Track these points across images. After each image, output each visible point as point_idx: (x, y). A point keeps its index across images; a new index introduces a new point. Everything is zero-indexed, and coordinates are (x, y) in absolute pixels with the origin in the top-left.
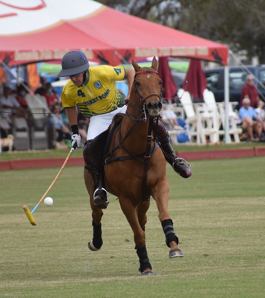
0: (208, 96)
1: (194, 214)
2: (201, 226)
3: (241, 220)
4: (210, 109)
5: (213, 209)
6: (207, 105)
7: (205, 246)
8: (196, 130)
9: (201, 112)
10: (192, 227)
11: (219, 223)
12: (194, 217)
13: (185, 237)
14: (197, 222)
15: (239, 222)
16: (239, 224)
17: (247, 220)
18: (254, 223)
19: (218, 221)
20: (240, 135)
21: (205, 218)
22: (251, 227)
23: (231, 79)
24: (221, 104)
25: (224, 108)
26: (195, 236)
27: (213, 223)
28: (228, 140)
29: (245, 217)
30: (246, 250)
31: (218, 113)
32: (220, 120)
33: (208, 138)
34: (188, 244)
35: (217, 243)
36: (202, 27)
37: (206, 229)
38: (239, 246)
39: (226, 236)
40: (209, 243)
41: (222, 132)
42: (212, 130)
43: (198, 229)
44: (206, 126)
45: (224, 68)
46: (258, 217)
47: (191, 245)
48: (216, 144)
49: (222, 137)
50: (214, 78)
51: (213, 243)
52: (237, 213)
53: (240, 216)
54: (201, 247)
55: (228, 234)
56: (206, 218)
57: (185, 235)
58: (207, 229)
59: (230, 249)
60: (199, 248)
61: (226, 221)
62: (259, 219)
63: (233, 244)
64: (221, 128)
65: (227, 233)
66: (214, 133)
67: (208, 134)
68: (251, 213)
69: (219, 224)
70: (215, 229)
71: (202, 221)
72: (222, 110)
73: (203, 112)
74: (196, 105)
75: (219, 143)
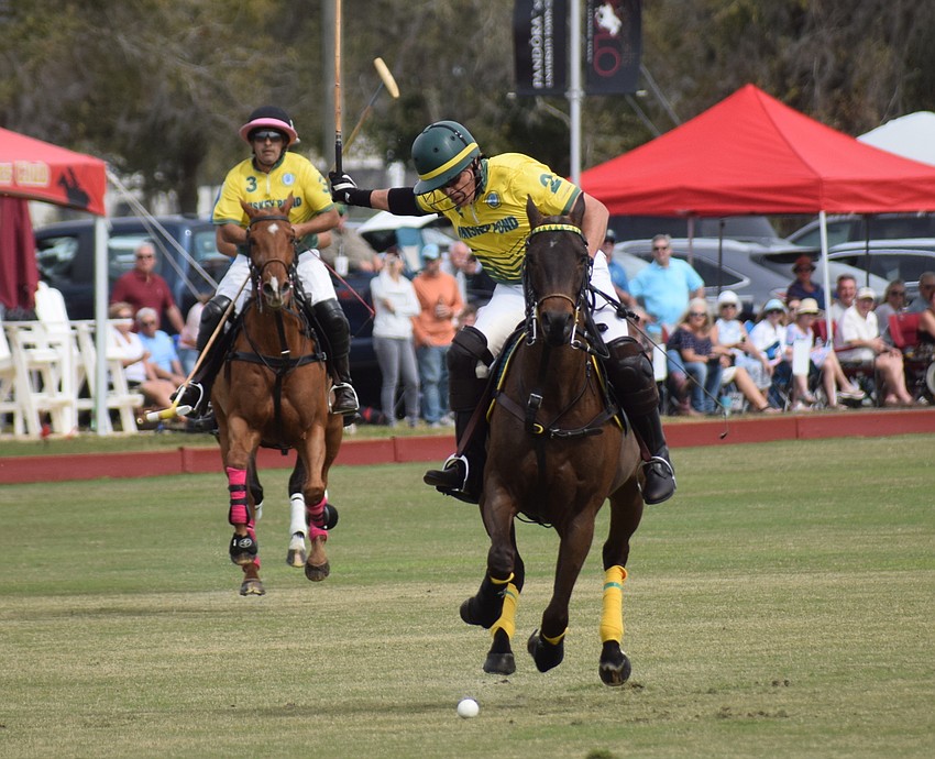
0: (49, 301)
1: (29, 641)
2: (55, 675)
3: (169, 658)
4: (53, 340)
5: (84, 626)
6: (44, 328)
7: (76, 735)
8: (12, 399)
9: (27, 347)
10: (30, 680)
11: (106, 668)
12: (33, 649)
13: (13, 707)
14: (43, 664)
15: (163, 664)
16: (164, 669)
17: (188, 656)
18: (208, 667)
19: (103, 659)
20: (137, 413)
21: (65, 650)
22: (201, 679)
23: (112, 253)
24: (84, 326)
25: (94, 336)
26: (40, 703)
27: (90, 668)
28: (103, 426)
29: (180, 650)
30: (197, 746)
31: (76, 351)
32: (81, 370)
33: (46, 419)
34: (26, 730)
35: (108, 725)
36: (27, 104)
37: (72, 684)
38: (173, 733)
39: (131, 705)
40: (87, 725)
41: (86, 404)
42: (60, 397)
43: (48, 684)
44: (41, 386)
45: (95, 221)
46: (217, 649)
47: (35, 732)
48: (70, 438)
49: (85, 419)
50: (63, 250)
51: (96, 726)
52: (155, 636)
53: (167, 647)
54: (63, 737)
55: (138, 699)
56: (68, 653)
57: (11, 701)
58: (74, 684)
59: (149, 743)
60: (59, 739)
61: (125, 659)
62: (222, 656)
63: (156, 730)
64: (84, 392)
65: (133, 695)
66: (63, 405)
67: (46, 408)
68: (195, 637)
69: (108, 669)
70: (98, 684)
71: (58, 661)
72: (87, 341)
73: (34, 347)
74: (14, 325)
75: (76, 434)
